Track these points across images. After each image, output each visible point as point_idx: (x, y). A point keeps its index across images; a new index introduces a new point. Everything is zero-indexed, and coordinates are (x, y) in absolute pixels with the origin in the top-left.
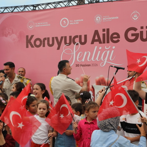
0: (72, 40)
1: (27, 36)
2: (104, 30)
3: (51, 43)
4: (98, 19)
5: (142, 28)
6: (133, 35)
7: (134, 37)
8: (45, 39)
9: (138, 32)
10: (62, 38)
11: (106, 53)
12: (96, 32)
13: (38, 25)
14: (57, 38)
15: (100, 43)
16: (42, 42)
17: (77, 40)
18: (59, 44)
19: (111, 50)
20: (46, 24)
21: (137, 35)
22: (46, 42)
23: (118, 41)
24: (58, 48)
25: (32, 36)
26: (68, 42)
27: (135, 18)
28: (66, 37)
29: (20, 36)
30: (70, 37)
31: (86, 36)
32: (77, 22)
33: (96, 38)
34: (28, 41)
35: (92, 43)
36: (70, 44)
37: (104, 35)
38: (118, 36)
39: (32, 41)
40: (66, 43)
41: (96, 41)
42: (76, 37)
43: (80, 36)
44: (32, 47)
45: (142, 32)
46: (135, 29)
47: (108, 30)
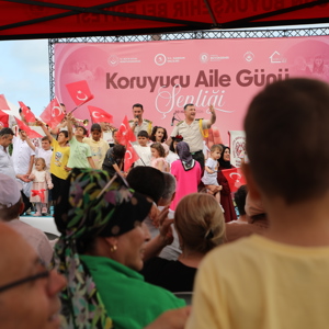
0: (170, 82)
1: (108, 75)
2: (211, 71)
3: (141, 83)
4: (204, 58)
5: (257, 71)
6: (246, 78)
7: (247, 81)
8: (133, 79)
9: (252, 75)
10: (157, 78)
11: (213, 99)
12: (202, 73)
13: (124, 61)
14: (150, 78)
15: (207, 85)
16: (130, 83)
17: (177, 82)
18: (153, 86)
19: (219, 94)
20: (134, 60)
21: (250, 79)
22: (135, 82)
23: (229, 84)
24: (152, 91)
25: (115, 75)
26: (165, 83)
27: (249, 59)
28: (162, 78)
29: (98, 72)
30: (168, 78)
31: (188, 77)
32: (177, 59)
33: (202, 80)
34: (110, 80)
35: (197, 85)
36: (167, 85)
37: (211, 77)
38: (229, 79)
39: (116, 81)
40: (162, 84)
41: (202, 83)
42: (176, 77)
43: (181, 77)
44: (115, 87)
45: (256, 76)
46: (249, 72)
47: (216, 71)
